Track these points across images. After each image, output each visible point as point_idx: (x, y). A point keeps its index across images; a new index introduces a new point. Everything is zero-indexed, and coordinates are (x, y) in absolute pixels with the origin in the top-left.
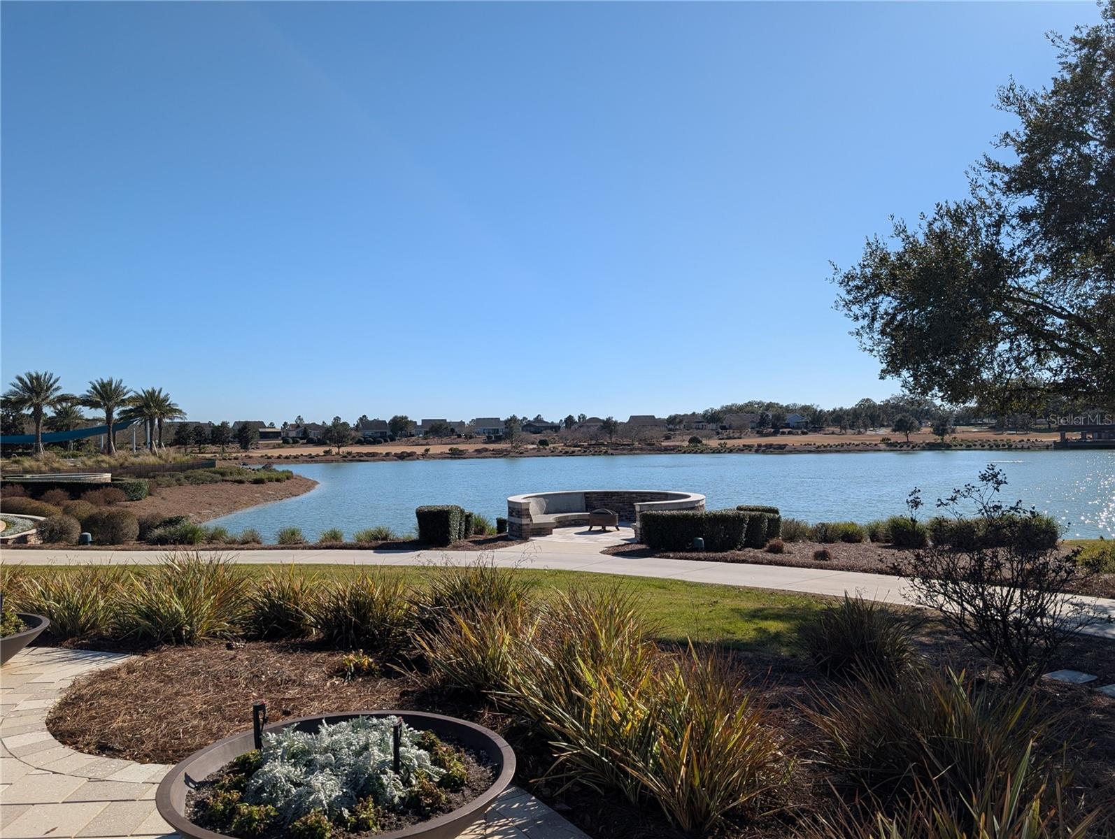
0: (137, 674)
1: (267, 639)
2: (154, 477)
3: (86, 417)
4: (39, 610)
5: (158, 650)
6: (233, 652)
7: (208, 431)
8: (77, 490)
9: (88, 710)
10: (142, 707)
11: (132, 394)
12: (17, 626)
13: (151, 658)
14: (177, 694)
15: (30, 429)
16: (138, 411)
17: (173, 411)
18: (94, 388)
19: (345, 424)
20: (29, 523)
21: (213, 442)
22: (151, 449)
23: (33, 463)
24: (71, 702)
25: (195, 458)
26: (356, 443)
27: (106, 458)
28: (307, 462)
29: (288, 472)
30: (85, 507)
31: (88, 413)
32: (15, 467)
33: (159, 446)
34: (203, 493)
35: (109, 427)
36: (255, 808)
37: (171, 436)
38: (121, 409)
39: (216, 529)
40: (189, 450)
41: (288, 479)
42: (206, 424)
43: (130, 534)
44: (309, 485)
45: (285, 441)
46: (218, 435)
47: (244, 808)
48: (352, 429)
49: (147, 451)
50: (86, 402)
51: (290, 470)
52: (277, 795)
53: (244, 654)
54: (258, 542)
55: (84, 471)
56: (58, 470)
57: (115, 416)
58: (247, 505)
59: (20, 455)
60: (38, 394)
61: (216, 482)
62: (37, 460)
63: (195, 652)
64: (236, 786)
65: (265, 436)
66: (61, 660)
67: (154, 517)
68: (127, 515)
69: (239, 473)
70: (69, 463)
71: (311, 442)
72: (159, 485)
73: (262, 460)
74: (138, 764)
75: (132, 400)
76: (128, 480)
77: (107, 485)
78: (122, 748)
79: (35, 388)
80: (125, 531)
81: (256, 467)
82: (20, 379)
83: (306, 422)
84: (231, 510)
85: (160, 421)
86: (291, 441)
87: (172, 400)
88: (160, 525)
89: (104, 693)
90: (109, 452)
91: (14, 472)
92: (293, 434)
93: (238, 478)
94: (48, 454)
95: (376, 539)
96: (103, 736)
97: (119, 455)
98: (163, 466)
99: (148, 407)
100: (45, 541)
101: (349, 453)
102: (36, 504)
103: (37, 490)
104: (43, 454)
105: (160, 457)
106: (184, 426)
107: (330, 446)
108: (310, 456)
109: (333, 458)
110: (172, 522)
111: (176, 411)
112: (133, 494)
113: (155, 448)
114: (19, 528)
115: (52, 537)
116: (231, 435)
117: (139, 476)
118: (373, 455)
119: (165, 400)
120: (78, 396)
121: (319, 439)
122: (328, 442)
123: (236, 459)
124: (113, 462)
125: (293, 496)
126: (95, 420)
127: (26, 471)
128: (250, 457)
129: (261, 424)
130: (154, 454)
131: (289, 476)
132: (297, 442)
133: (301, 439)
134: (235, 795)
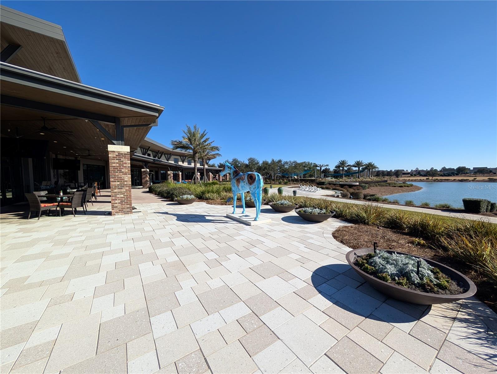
0: (353, 228)
1: (390, 228)
2: (370, 184)
3: (354, 170)
4: (335, 210)
5: (359, 224)
6: (379, 229)
7: (386, 173)
8: (351, 186)
9: (340, 233)
10: (352, 236)
11: (365, 164)
12: (329, 213)
13: (357, 226)
14: (361, 235)
15: (341, 172)
16: (366, 168)
17: (375, 167)
18: (356, 163)
19: (436, 170)
20: (340, 193)
21: (387, 176)
22: (369, 177)
23: (342, 180)
24: (338, 231)
25: (381, 180)
26: (440, 176)
27: (358, 179)
28: (419, 181)
29: (411, 184)
30: (351, 190)
31: (354, 169)
32: (338, 181)
33: (371, 176)
34: (383, 189)
35: (359, 172)
36: (369, 266)
37: (375, 174)
38: (362, 167)
39: (385, 198)
40: (380, 178)
41: (411, 186)
42: (385, 171)
43: (362, 197)
44: (419, 188)
45: (412, 175)
46: (389, 174)
47: (366, 265)
48: (438, 171)
49: (368, 178)
50: (354, 166)
51: (412, 184)
52: (376, 266)
53: (381, 230)
54: (398, 203)
55: (353, 182)
56: (347, 182)
57: (360, 169)
58: (396, 193)
59: (339, 178)
60: (343, 165)
61: (387, 186)
62: (343, 179)
63: (368, 227)
64: (366, 260)
65: (404, 174)
66: (337, 222)
67: (368, 194)
68: (361, 193)
69: (395, 184)
70: (349, 180)
71: (421, 175)
72: (371, 186)
73: (403, 180)
74: (348, 248)
75: (364, 165)
76: (363, 184)
77: (357, 185)
78: (345, 243)
79: (343, 163)
80: (360, 196)
81: (400, 183)
82: (340, 162)
83: (420, 169)
84: (391, 194)
85: (372, 170)
86: (413, 175)
87: (375, 165)
88: (369, 196)
89: (344, 231)
90: (359, 178)
91: (338, 182)
92: (415, 173)
93: (394, 185)
94: (345, 178)
95: (444, 207)
96: (342, 239)
97: (361, 179)
98: (372, 181)
99: (369, 167)
100: (342, 197)
101: (437, 179)
102: (341, 189)
103: (342, 186)
104: (344, 178)
105: (372, 179)
106: (379, 171)
107: (429, 176)
108: (421, 180)
109: (430, 180)
110: (372, 195)
111: (376, 167)
112: (364, 188)
113: (370, 177)
114: (337, 193)
115: (344, 196)
116: (393, 173)
117: (366, 184)
118: (448, 180)
119: (373, 165)
120: (352, 165)
121: (424, 175)
122: (428, 175)
123: (394, 180)
124: (360, 180)
125: (413, 191)
126: (356, 170)
127: (340, 182)
128: (399, 180)
129: (403, 170)
130: (370, 178)
131: (412, 185)
132: (416, 175)
133: (418, 174)
134: (365, 261)
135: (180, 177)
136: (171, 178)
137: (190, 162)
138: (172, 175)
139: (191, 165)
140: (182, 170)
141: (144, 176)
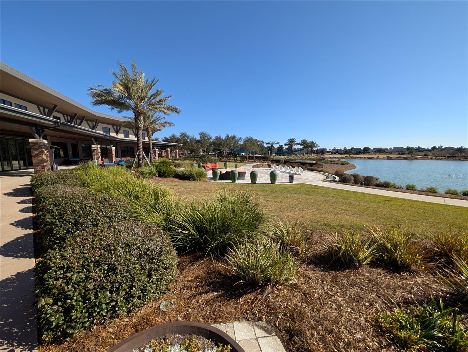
11: (309, 142)
18: (302, 141)
25: (320, 157)
41: (347, 164)
44: (354, 165)
45: (332, 153)
48: (350, 150)
62: (292, 157)
79: (291, 141)
101: (353, 157)
107: (346, 155)
108: (342, 157)
109: (348, 158)
118: (360, 157)
121: (342, 153)
129: (326, 149)
132: (336, 154)
135: (114, 153)
136: (97, 154)
137: (127, 133)
138: (100, 151)
139: (129, 138)
140: (116, 143)
141: (36, 152)
